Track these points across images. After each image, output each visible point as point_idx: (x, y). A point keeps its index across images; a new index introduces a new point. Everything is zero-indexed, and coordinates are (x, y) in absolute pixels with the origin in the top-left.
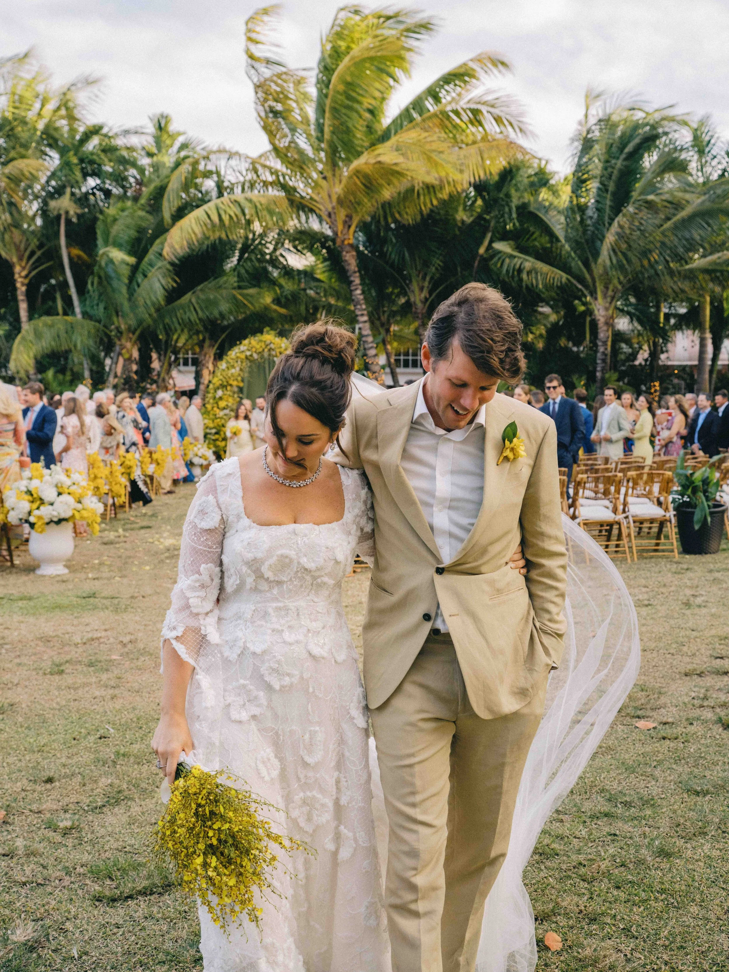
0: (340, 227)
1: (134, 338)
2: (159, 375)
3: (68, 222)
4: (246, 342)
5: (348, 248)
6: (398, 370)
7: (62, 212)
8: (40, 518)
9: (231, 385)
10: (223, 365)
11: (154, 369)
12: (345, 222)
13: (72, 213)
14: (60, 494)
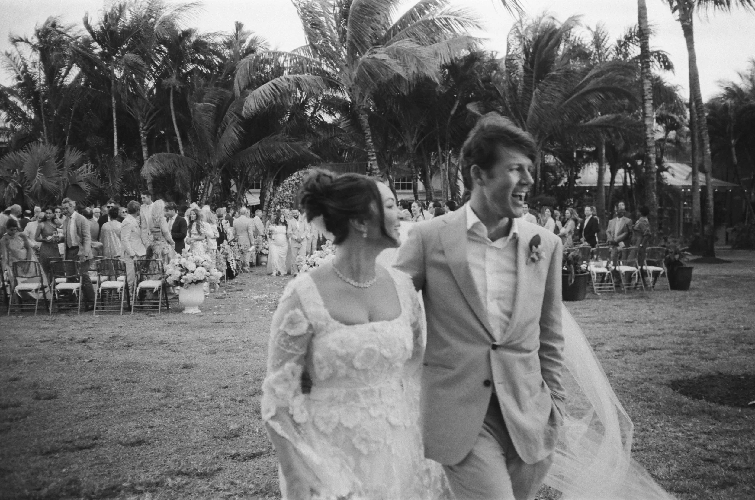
0: (357, 98)
1: (220, 171)
2: (236, 195)
3: (175, 93)
4: (296, 174)
5: (362, 112)
6: (397, 191)
7: (171, 87)
8: (186, 280)
9: (286, 202)
10: (280, 189)
11: (233, 192)
12: (360, 95)
13: (178, 87)
14: (197, 267)
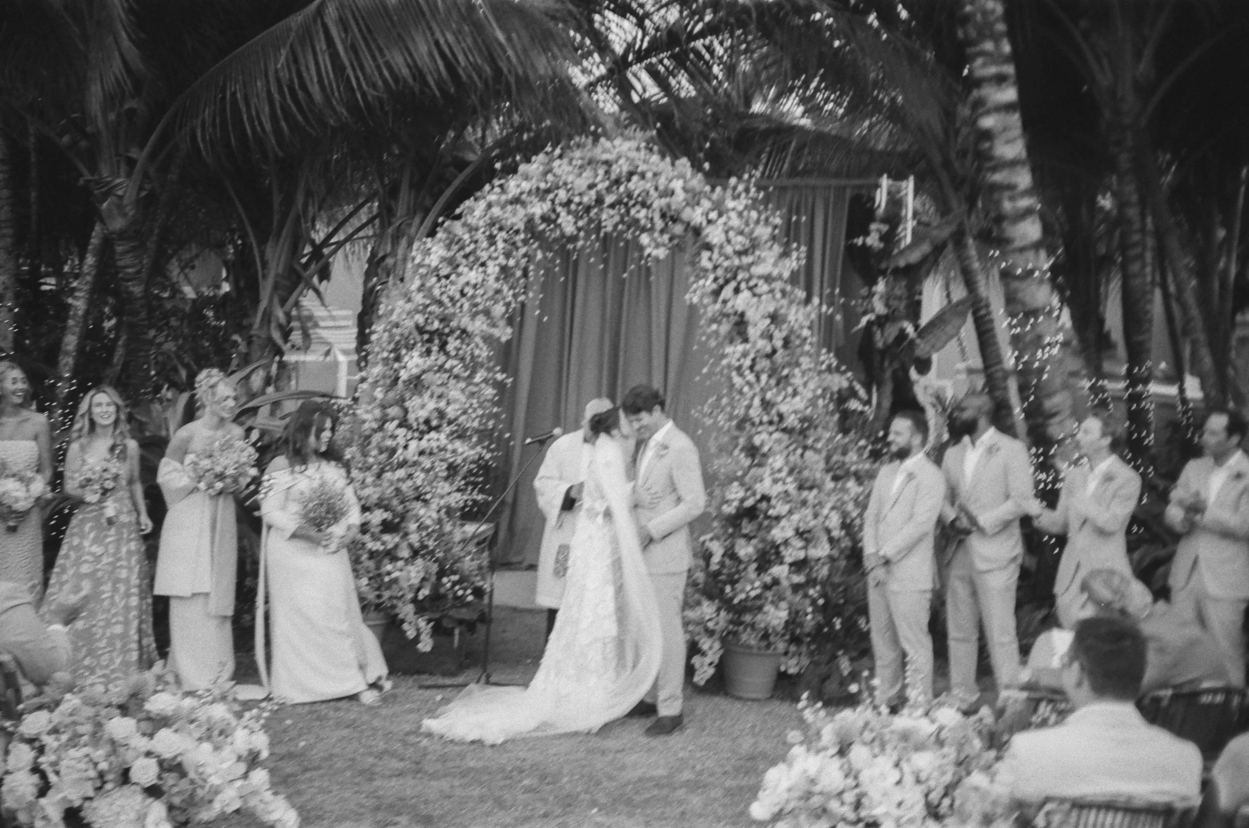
4: (533, 165)
9: (462, 333)
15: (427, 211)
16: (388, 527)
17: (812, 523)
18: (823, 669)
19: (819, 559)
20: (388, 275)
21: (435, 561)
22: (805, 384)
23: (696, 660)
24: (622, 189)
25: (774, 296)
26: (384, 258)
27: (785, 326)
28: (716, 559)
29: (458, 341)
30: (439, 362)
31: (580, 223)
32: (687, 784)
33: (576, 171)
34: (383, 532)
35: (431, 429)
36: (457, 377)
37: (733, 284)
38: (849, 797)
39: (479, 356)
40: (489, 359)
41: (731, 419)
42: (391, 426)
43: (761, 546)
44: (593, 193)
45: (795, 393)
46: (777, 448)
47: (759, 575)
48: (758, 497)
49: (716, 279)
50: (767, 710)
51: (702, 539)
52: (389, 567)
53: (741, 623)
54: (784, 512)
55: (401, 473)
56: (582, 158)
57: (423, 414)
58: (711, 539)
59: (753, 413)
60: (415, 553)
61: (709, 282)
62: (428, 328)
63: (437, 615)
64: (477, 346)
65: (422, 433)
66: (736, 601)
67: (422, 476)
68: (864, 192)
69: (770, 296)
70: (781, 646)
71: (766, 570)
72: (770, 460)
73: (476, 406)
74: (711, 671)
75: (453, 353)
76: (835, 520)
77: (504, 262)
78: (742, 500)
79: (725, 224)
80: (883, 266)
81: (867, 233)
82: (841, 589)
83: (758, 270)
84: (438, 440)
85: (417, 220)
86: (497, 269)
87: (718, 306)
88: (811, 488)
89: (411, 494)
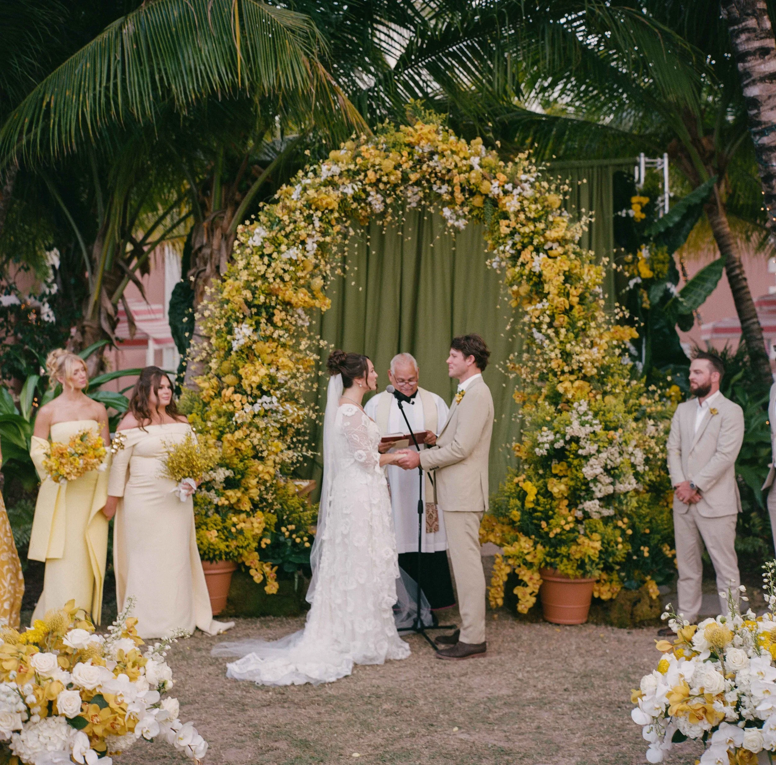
4: (342, 151)
15: (237, 204)
16: (230, 483)
17: (619, 460)
18: (634, 594)
19: (628, 492)
20: (205, 264)
21: (273, 513)
22: (601, 336)
23: (518, 591)
24: (425, 167)
25: (568, 256)
26: (200, 249)
27: (578, 285)
28: (531, 497)
29: (283, 313)
30: (268, 333)
31: (388, 201)
32: (531, 702)
33: (383, 153)
34: (225, 488)
35: (264, 393)
36: (284, 346)
37: (531, 248)
38: (731, 697)
39: (303, 326)
40: (310, 328)
41: (533, 370)
42: (228, 392)
43: (572, 483)
44: (399, 173)
45: (593, 345)
46: (578, 394)
47: (570, 511)
48: (568, 438)
49: (514, 244)
50: (584, 634)
51: (516, 480)
52: (235, 519)
53: (557, 555)
54: (593, 452)
55: (239, 434)
56: (386, 143)
57: (256, 379)
58: (524, 481)
59: (554, 365)
60: (255, 506)
61: (508, 248)
62: (256, 302)
63: (280, 561)
64: (300, 317)
65: (256, 397)
66: (551, 535)
67: (259, 436)
68: (624, 169)
69: (564, 256)
70: (597, 573)
71: (576, 506)
72: (575, 405)
73: (302, 370)
74: (533, 600)
75: (280, 324)
76: (639, 457)
77: (321, 239)
78: (552, 443)
79: (520, 194)
80: (646, 234)
81: (629, 206)
82: (648, 519)
83: (552, 234)
84: (271, 403)
85: (229, 213)
86: (315, 246)
87: (517, 269)
88: (615, 429)
89: (250, 453)
